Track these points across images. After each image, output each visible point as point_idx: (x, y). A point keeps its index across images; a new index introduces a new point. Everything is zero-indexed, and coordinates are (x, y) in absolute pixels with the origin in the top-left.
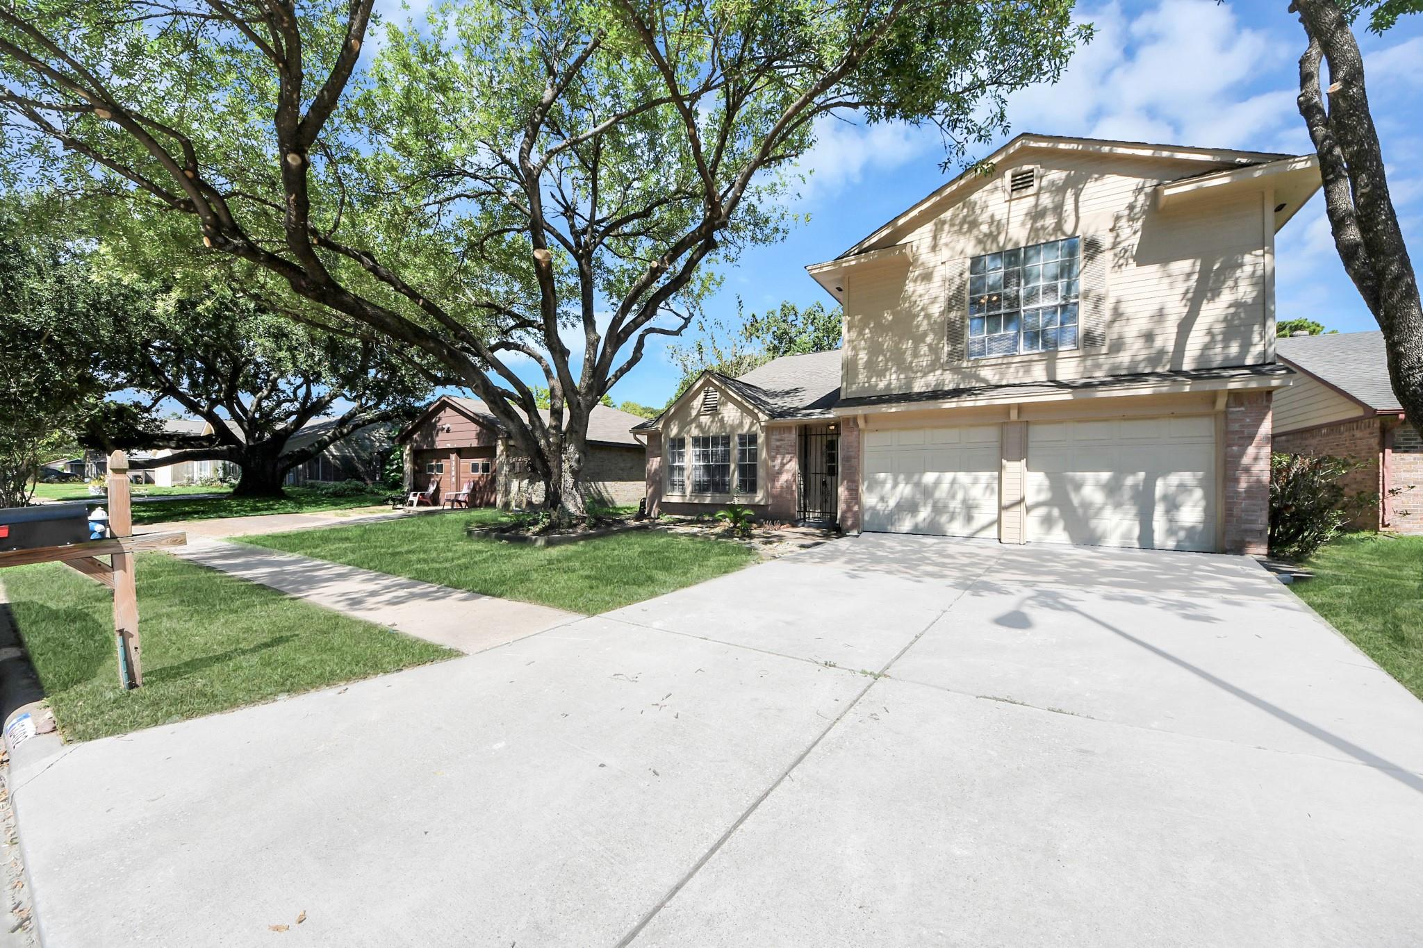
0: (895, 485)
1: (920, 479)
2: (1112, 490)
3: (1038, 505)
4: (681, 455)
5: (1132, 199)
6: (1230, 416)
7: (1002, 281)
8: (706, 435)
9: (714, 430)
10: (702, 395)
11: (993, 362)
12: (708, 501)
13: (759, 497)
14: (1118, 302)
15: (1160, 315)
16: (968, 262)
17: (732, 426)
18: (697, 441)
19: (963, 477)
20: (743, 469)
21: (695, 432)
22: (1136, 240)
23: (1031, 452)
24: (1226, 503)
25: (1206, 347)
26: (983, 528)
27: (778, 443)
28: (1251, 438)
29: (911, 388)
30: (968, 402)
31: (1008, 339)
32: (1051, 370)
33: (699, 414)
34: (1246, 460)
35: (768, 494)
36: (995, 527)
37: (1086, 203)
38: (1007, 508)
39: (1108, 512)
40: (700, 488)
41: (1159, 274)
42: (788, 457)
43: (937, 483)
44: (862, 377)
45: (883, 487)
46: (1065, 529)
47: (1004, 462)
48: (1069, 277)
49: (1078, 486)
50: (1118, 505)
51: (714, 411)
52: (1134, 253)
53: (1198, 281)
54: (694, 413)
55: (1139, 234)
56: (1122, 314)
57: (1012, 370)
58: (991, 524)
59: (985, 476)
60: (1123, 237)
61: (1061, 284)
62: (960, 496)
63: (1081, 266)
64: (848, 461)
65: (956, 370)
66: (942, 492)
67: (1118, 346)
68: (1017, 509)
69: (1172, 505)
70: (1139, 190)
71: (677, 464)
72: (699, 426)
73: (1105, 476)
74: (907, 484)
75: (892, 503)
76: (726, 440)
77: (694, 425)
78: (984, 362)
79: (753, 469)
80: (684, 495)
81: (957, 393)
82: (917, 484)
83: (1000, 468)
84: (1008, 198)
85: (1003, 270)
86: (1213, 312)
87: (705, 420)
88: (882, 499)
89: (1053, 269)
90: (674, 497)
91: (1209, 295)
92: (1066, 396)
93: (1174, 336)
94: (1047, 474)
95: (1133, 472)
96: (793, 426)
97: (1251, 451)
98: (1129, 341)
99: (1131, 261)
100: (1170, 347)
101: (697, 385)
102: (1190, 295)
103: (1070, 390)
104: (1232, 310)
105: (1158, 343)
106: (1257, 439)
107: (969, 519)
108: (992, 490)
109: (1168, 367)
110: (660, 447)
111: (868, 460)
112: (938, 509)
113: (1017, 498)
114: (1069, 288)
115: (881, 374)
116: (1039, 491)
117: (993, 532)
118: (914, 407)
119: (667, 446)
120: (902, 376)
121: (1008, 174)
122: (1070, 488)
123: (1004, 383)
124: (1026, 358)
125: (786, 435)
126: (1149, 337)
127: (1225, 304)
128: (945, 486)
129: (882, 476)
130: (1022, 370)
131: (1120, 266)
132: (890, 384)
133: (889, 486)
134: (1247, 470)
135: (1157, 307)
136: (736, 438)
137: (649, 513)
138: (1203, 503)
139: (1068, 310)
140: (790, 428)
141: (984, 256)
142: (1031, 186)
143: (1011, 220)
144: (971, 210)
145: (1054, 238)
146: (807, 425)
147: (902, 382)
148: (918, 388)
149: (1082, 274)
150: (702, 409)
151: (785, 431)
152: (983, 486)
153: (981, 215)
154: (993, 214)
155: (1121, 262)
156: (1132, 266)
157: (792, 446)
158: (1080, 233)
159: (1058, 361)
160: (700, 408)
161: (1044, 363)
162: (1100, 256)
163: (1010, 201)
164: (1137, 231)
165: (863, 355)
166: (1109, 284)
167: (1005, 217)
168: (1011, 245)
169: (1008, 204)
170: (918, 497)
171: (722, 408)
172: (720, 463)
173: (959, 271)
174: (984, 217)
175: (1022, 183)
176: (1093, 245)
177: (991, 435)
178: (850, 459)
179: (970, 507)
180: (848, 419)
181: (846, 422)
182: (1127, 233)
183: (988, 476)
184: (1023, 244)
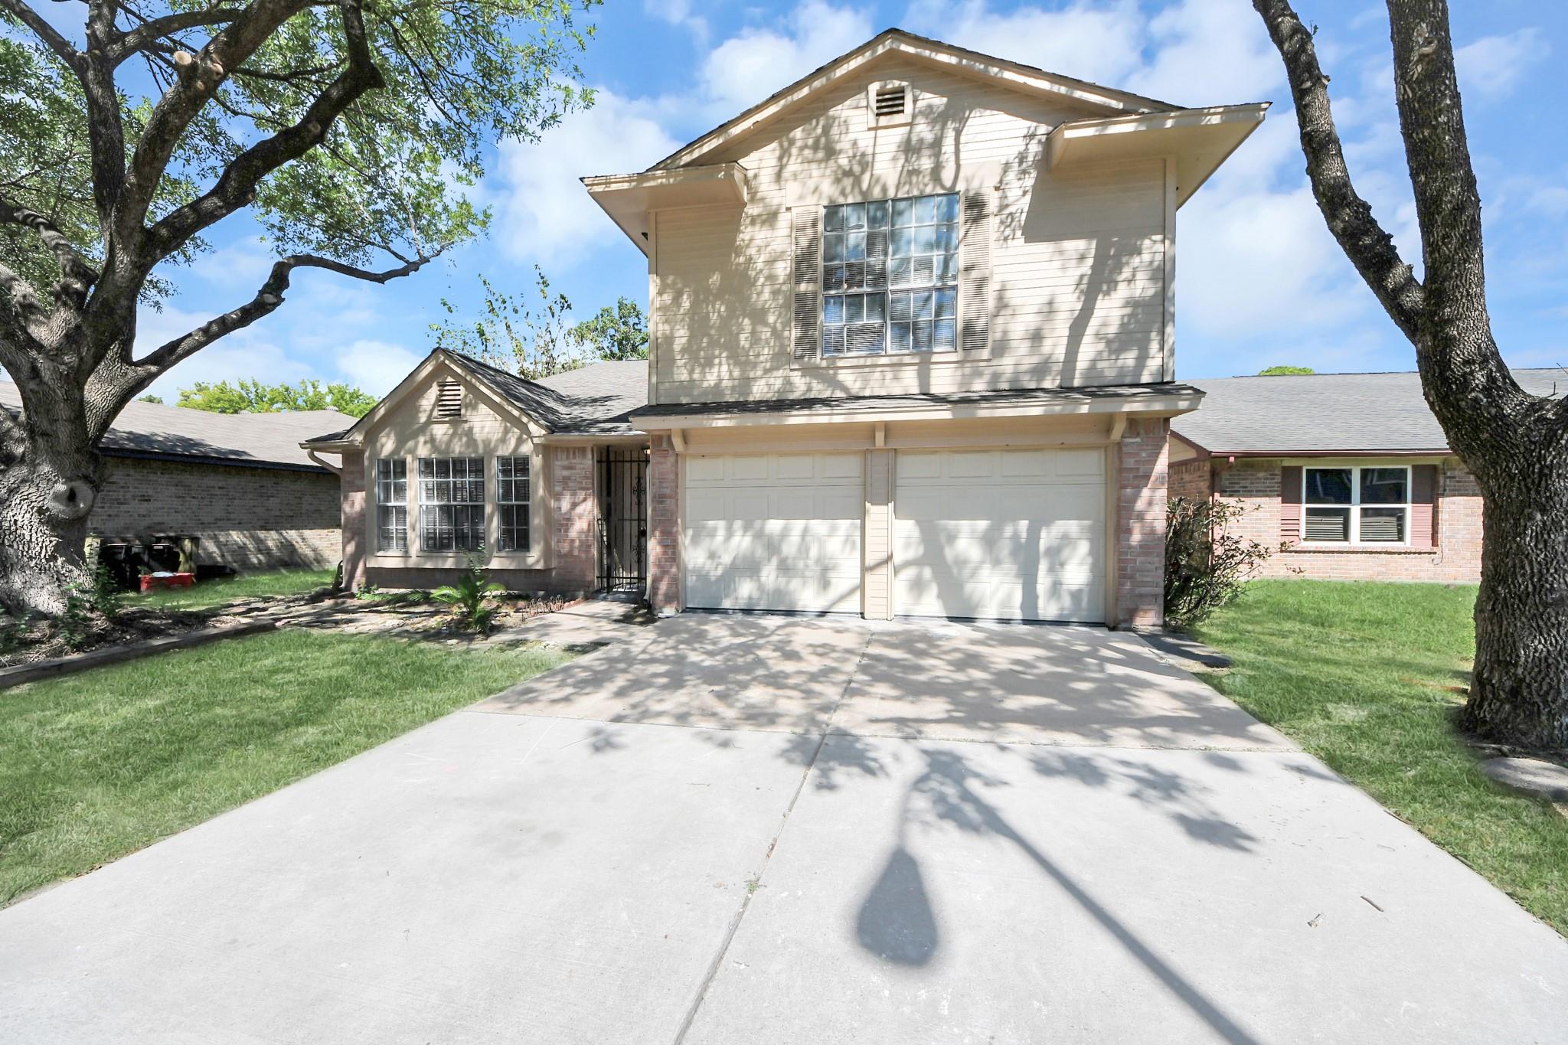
0: (729, 536)
1: (762, 529)
2: (989, 541)
3: (907, 564)
4: (400, 490)
5: (1022, 148)
6: (1125, 449)
7: (864, 245)
8: (443, 457)
9: (458, 449)
10: (433, 392)
11: (855, 362)
12: (449, 564)
13: (534, 558)
14: (1002, 290)
15: (1050, 309)
16: (822, 212)
17: (487, 443)
18: (427, 466)
19: (819, 526)
20: (506, 513)
21: (423, 451)
22: (1025, 204)
23: (900, 492)
24: (1120, 561)
25: (1099, 358)
26: (842, 598)
27: (565, 473)
28: (1147, 477)
29: (749, 393)
30: (821, 417)
31: (871, 331)
32: (924, 377)
33: (430, 422)
34: (1140, 505)
35: (547, 554)
36: (857, 595)
37: (970, 146)
38: (872, 568)
39: (986, 572)
40: (435, 544)
41: (1048, 256)
42: (581, 495)
43: (784, 534)
45: (712, 539)
46: (940, 596)
47: (868, 505)
48: (946, 249)
49: (952, 538)
50: (996, 562)
51: (455, 416)
52: (1023, 223)
53: (1093, 267)
54: (423, 418)
55: (1028, 197)
56: (1006, 306)
57: (877, 375)
58: (852, 592)
59: (844, 524)
60: (1010, 199)
61: (937, 256)
62: (814, 552)
63: (962, 234)
64: (661, 502)
65: (809, 371)
66: (790, 548)
67: (1001, 348)
68: (883, 570)
69: (1057, 563)
70: (1031, 136)
71: (392, 503)
72: (432, 440)
73: (982, 524)
74: (745, 533)
75: (725, 561)
76: (478, 466)
77: (422, 439)
78: (840, 363)
79: (523, 512)
80: (406, 556)
81: (808, 403)
82: (759, 535)
83: (863, 515)
84: (873, 124)
85: (865, 229)
86: (1110, 311)
87: (440, 431)
88: (712, 556)
89: (929, 234)
90: (390, 559)
91: (1105, 287)
92: (944, 414)
93: (1065, 341)
94: (919, 522)
95: (1015, 520)
96: (588, 447)
97: (1146, 493)
98: (1014, 344)
99: (1019, 233)
100: (1060, 353)
101: (424, 373)
102: (1084, 287)
103: (949, 406)
104: (1128, 311)
105: (1047, 347)
106: (1153, 478)
107: (825, 584)
108: (854, 543)
109: (1057, 382)
110: (362, 473)
111: (691, 501)
112: (787, 570)
113: (884, 556)
114: (946, 264)
115: (706, 365)
116: (907, 546)
117: (854, 603)
118: (749, 420)
119: (374, 473)
120: (736, 373)
121: (874, 87)
122: (943, 541)
123: (867, 393)
124: (895, 360)
125: (577, 460)
126: (1036, 337)
127: (1120, 303)
128: (794, 538)
129: (711, 523)
130: (889, 376)
131: (1006, 239)
132: (717, 385)
133: (720, 537)
134: (1141, 517)
135: (1045, 299)
136: (495, 462)
137: (348, 587)
138: (1090, 560)
139: (944, 296)
140: (582, 450)
141: (842, 205)
142: (902, 111)
143: (878, 157)
144: (826, 131)
145: (928, 190)
146: (608, 447)
147: (736, 382)
148: (760, 390)
149: (962, 248)
150: (436, 413)
151: (574, 453)
152: (843, 538)
153: (839, 141)
154: (855, 143)
155: (1008, 232)
156: (1020, 240)
157: (587, 478)
158: (960, 187)
159: (933, 366)
160: (432, 411)
161: (916, 367)
162: (985, 222)
163: (876, 129)
164: (1025, 193)
165: (681, 336)
166: (993, 261)
167: (870, 151)
168: (877, 193)
169: (873, 132)
170: (760, 552)
171: (468, 413)
172: (468, 503)
173: (810, 221)
174: (844, 144)
175: (889, 104)
176: (976, 204)
177: (853, 467)
178: (663, 500)
179: (825, 569)
180: (660, 437)
181: (657, 442)
182: (1014, 194)
183: (849, 526)
184: (892, 194)
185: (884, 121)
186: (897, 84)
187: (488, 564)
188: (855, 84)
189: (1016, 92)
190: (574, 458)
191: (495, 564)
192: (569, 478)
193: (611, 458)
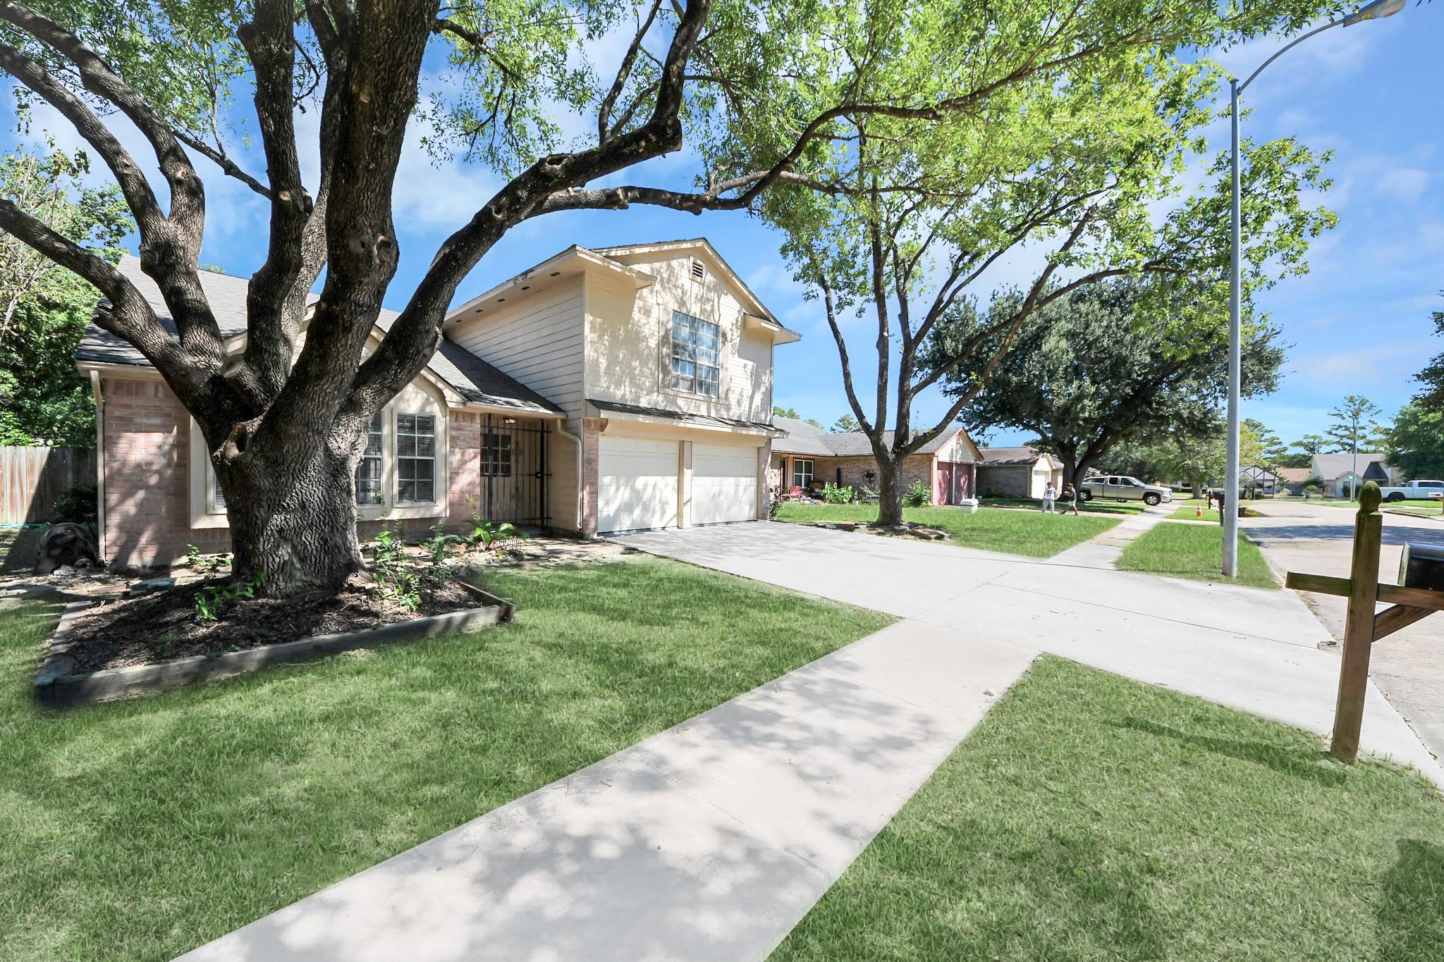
0: (618, 489)
1: (634, 482)
5: (738, 316)
6: (763, 450)
7: (687, 337)
11: (683, 395)
13: (440, 507)
14: (731, 377)
16: (672, 314)
19: (660, 480)
20: (406, 467)
22: (737, 341)
23: (694, 463)
24: (759, 497)
25: (757, 411)
26: (670, 521)
28: (767, 461)
29: (639, 403)
31: (687, 381)
32: (709, 409)
34: (766, 472)
35: (447, 504)
36: (675, 519)
37: (722, 307)
38: (686, 503)
41: (744, 365)
42: (469, 452)
43: (646, 486)
44: (604, 382)
45: (608, 490)
47: (682, 469)
48: (716, 351)
49: (712, 486)
52: (737, 348)
53: (755, 375)
55: (739, 338)
57: (692, 404)
58: (673, 518)
60: (734, 337)
61: (713, 352)
62: (658, 497)
63: (720, 346)
64: (589, 464)
65: (666, 395)
66: (646, 497)
70: (740, 312)
74: (625, 488)
75: (615, 505)
78: (678, 394)
79: (426, 468)
82: (633, 488)
83: (680, 474)
84: (690, 276)
85: (688, 329)
86: (759, 395)
89: (709, 341)
93: (748, 403)
96: (478, 413)
97: (767, 467)
99: (736, 352)
100: (747, 407)
102: (752, 382)
104: (763, 395)
105: (744, 404)
107: (663, 512)
108: (674, 490)
109: (746, 420)
112: (646, 508)
113: (689, 497)
114: (716, 356)
115: (618, 384)
117: (674, 522)
120: (633, 390)
121: (691, 260)
123: (689, 412)
124: (700, 398)
125: (468, 426)
126: (740, 400)
127: (761, 391)
128: (649, 490)
130: (697, 405)
131: (733, 354)
133: (613, 488)
136: (394, 418)
139: (715, 372)
140: (472, 417)
141: (679, 313)
142: (701, 277)
143: (692, 294)
144: (672, 275)
145: (710, 321)
146: (489, 416)
147: (633, 395)
148: (644, 403)
149: (720, 352)
151: (464, 418)
152: (670, 487)
154: (684, 284)
155: (733, 351)
156: (736, 356)
157: (475, 439)
158: (720, 324)
159: (712, 404)
161: (706, 402)
162: (727, 343)
163: (692, 280)
164: (738, 336)
165: (603, 361)
166: (729, 362)
167: (689, 291)
168: (692, 314)
169: (690, 281)
170: (633, 499)
174: (679, 283)
175: (697, 272)
176: (724, 335)
177: (674, 448)
178: (591, 462)
179: (664, 504)
180: (589, 421)
181: (587, 424)
182: (735, 335)
183: (673, 480)
184: (698, 316)
185: (696, 278)
186: (699, 262)
187: (388, 514)
188: (683, 252)
189: (735, 291)
190: (464, 421)
191: (396, 514)
192: (458, 438)
193: (492, 425)
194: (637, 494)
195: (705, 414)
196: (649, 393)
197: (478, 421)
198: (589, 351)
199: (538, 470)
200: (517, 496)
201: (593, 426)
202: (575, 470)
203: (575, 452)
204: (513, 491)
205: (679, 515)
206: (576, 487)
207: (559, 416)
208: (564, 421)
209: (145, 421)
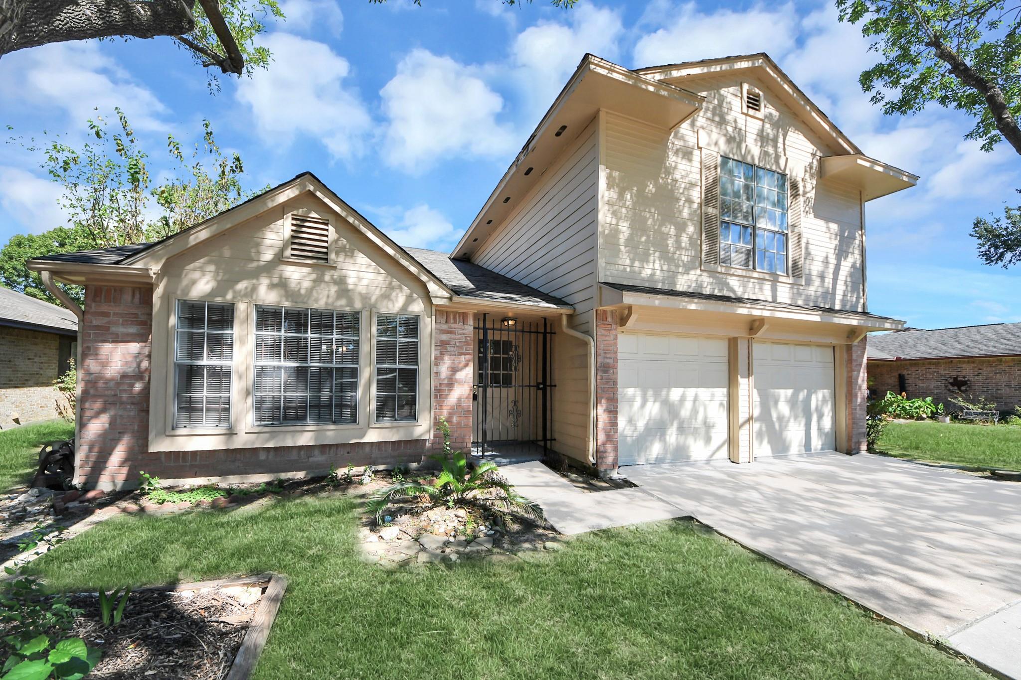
0: (644, 403)
1: (668, 395)
2: (793, 404)
4: (219, 344)
5: (811, 160)
6: (854, 349)
7: (742, 191)
8: (301, 306)
9: (321, 299)
10: (285, 227)
11: (737, 272)
12: (306, 440)
13: (422, 427)
14: (807, 243)
15: (827, 262)
16: (720, 159)
17: (365, 298)
18: (271, 317)
19: (704, 393)
20: (388, 378)
21: (268, 297)
22: (812, 194)
23: (755, 369)
24: (852, 414)
25: (844, 295)
26: (719, 448)
27: (444, 337)
28: (861, 365)
29: (675, 284)
31: (742, 253)
32: (774, 291)
33: (280, 259)
34: (860, 381)
36: (726, 447)
37: (790, 148)
38: (742, 425)
39: (791, 424)
40: (279, 415)
41: (824, 229)
42: (463, 359)
43: (683, 399)
44: (625, 260)
45: (631, 406)
46: (769, 442)
47: (738, 377)
48: (783, 209)
49: (776, 402)
50: (796, 418)
51: (319, 259)
52: (812, 205)
53: (839, 242)
55: (814, 190)
56: (810, 254)
57: (751, 285)
58: (723, 444)
59: (718, 393)
60: (808, 189)
61: (779, 211)
62: (700, 417)
63: (789, 201)
65: (712, 273)
66: (685, 412)
67: (809, 279)
68: (747, 426)
69: (820, 416)
70: (814, 155)
71: (206, 361)
72: (282, 285)
73: (790, 392)
74: (655, 401)
75: (641, 425)
76: (350, 322)
77: (264, 282)
78: (731, 271)
79: (409, 378)
80: (231, 433)
82: (665, 403)
83: (731, 384)
84: (745, 112)
85: (743, 180)
86: (846, 266)
87: (296, 274)
89: (774, 196)
90: (195, 440)
91: (844, 255)
93: (832, 280)
95: (802, 390)
96: (471, 311)
97: (860, 376)
98: (814, 278)
99: (811, 211)
100: (830, 288)
102: (837, 252)
104: (852, 270)
105: (826, 284)
106: (862, 368)
107: (708, 440)
108: (724, 407)
109: (829, 305)
110: (147, 318)
111: (622, 371)
112: (684, 430)
113: (745, 414)
114: (783, 215)
115: (645, 258)
117: (724, 453)
120: (665, 268)
121: (746, 87)
122: (772, 403)
123: (745, 297)
124: (761, 276)
125: (458, 325)
126: (822, 277)
127: (850, 264)
128: (688, 405)
129: (630, 391)
130: (758, 286)
131: (807, 212)
132: (653, 275)
133: (638, 403)
134: (860, 388)
135: (825, 255)
136: (375, 321)
138: (831, 414)
140: (464, 316)
141: (730, 159)
142: (758, 110)
143: (748, 134)
144: (720, 105)
145: (774, 168)
146: (485, 315)
147: (666, 274)
148: (682, 283)
149: (789, 211)
150: (288, 252)
151: (455, 318)
152: (718, 403)
153: (727, 114)
154: (735, 121)
155: (807, 209)
156: (812, 216)
157: (467, 343)
158: (787, 172)
159: (778, 284)
160: (282, 250)
161: (770, 283)
162: (798, 198)
163: (747, 115)
164: (813, 188)
165: (624, 228)
166: (803, 225)
167: (743, 128)
168: (749, 160)
169: (744, 116)
170: (666, 416)
171: (341, 259)
172: (334, 365)
173: (713, 164)
174: (729, 118)
175: (753, 103)
176: (794, 186)
177: (720, 349)
178: (607, 369)
179: (708, 427)
180: (605, 312)
181: (602, 316)
182: (809, 187)
183: (721, 393)
184: (757, 162)
185: (751, 112)
186: (757, 91)
187: (363, 436)
188: (735, 78)
189: (808, 126)
190: (455, 322)
191: (373, 436)
192: (448, 342)
193: (487, 326)
194: (672, 410)
195: (770, 299)
196: (688, 269)
197: (471, 322)
198: (604, 216)
199: (540, 380)
200: (516, 412)
201: (609, 319)
202: (586, 379)
203: (586, 356)
204: (511, 405)
205: (731, 442)
206: (587, 403)
207: (565, 310)
208: (570, 317)
209: (121, 330)
